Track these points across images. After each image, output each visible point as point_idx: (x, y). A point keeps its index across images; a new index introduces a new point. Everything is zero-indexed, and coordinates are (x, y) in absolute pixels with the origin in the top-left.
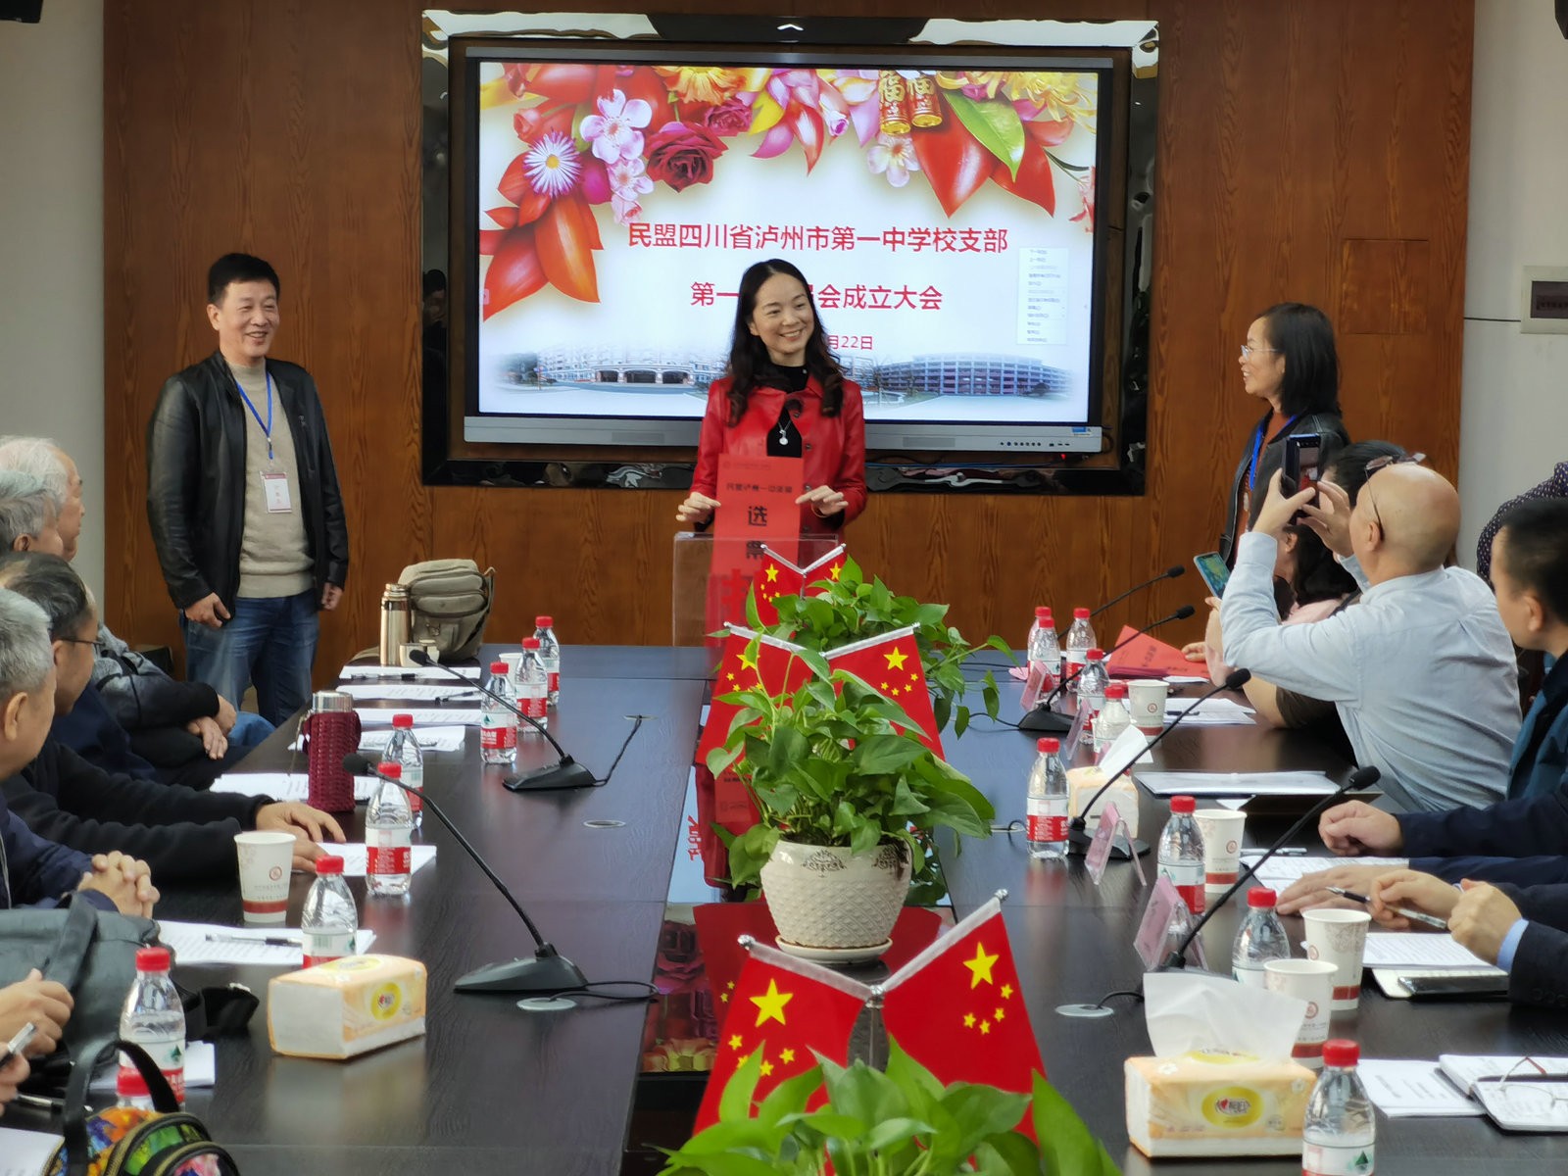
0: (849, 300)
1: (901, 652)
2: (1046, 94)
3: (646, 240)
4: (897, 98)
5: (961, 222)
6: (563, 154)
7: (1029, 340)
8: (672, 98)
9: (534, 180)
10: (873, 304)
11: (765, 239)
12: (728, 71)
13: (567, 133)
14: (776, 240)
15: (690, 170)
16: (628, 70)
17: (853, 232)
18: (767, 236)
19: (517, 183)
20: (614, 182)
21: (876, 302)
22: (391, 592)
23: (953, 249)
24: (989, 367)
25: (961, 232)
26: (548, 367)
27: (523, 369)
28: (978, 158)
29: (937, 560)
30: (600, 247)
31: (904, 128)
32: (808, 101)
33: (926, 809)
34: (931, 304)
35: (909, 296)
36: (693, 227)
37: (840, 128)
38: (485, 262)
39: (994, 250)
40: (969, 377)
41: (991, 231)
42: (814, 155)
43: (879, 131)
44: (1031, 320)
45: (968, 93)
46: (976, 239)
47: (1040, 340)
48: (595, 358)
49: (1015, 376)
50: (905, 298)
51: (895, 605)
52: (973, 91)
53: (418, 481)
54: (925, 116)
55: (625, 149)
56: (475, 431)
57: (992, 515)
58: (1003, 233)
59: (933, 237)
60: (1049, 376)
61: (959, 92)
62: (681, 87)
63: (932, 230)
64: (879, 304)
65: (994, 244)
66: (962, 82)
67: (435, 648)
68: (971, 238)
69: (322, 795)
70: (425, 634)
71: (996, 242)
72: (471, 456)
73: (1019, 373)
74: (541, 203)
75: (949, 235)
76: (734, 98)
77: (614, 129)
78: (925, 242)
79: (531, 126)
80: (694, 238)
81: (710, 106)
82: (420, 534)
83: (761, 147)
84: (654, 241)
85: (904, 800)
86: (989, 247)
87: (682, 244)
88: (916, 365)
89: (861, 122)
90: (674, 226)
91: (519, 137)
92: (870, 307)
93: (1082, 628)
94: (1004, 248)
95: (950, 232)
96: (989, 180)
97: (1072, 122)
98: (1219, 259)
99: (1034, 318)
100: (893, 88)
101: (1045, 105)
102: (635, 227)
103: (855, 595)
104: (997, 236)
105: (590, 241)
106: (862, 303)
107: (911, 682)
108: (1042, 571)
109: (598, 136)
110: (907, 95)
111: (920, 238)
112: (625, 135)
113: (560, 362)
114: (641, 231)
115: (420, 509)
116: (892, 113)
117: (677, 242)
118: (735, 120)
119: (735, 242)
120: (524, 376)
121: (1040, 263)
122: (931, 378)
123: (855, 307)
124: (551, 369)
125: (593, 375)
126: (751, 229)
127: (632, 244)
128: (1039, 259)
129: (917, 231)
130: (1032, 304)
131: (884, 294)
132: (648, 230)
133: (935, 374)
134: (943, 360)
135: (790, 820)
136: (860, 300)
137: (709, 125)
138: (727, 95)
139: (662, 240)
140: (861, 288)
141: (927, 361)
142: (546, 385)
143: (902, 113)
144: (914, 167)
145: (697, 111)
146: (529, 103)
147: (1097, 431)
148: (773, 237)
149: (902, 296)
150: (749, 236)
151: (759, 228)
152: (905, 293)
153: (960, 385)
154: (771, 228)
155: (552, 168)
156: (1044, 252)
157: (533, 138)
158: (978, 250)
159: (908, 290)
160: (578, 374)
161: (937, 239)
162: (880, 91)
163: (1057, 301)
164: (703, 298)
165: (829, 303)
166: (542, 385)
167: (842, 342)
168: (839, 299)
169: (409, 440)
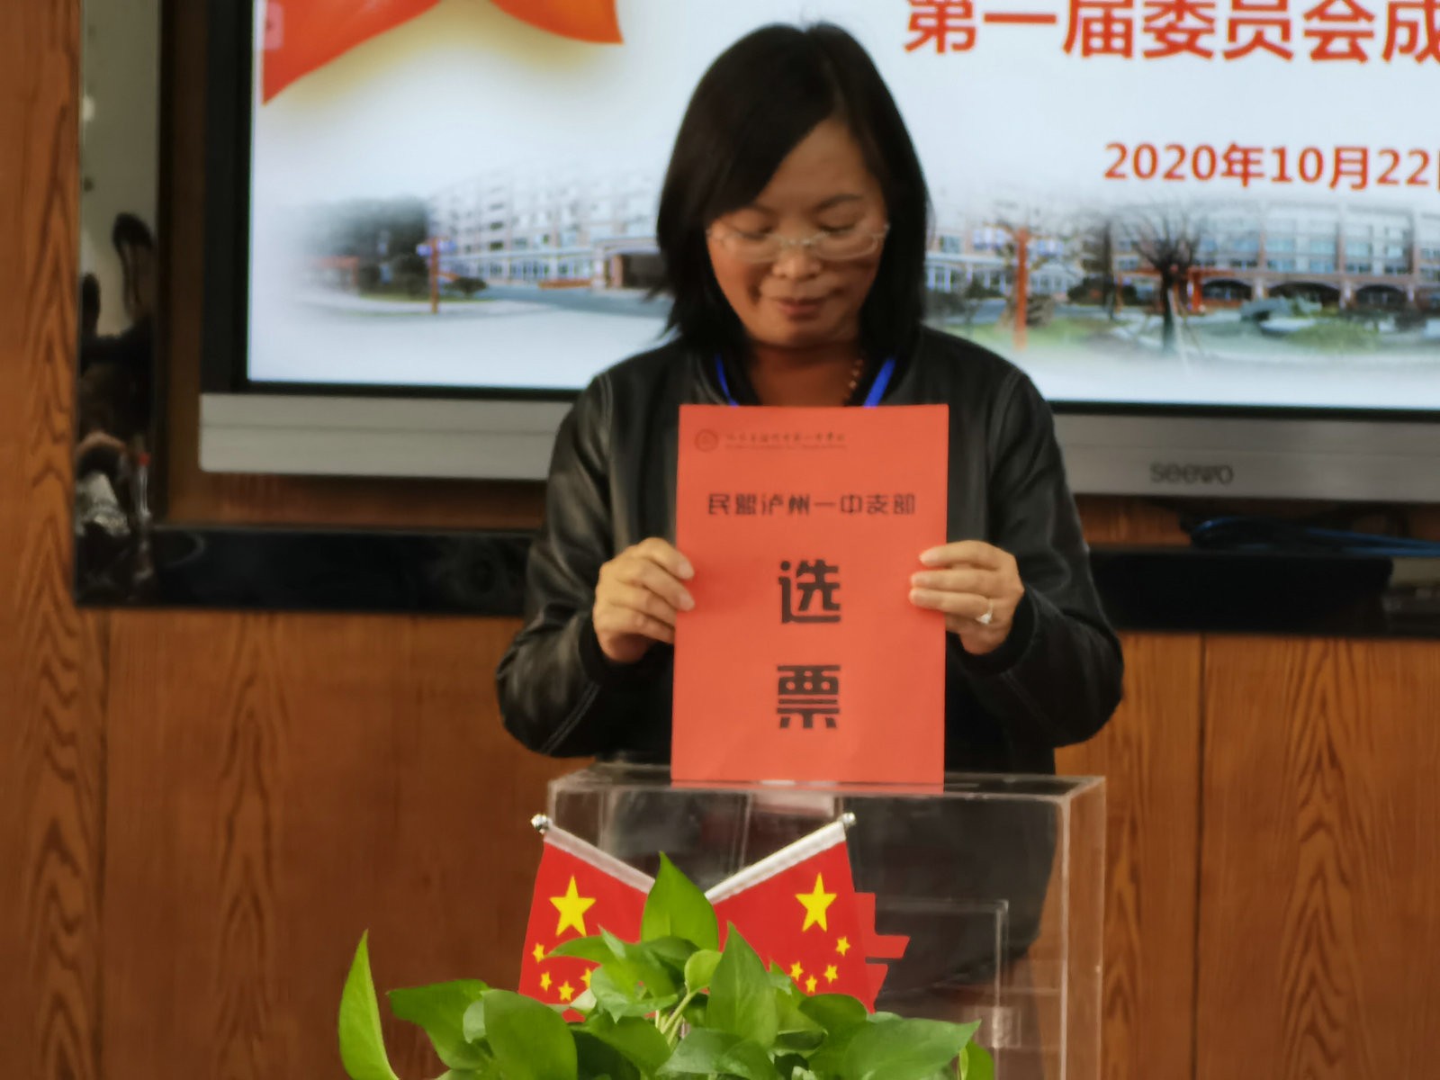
0: (1402, 36)
26: (462, 241)
27: (383, 247)
48: (604, 212)
51: (800, 1023)
53: (63, 595)
56: (232, 440)
72: (230, 515)
82: (66, 757)
103: (677, 979)
113: (497, 226)
115: (68, 681)
120: (383, 268)
123: (1421, 58)
124: (469, 249)
125: (598, 268)
142: (450, 298)
160: (553, 265)
164: (940, 31)
165: (1340, 45)
166: (437, 298)
167: (1377, 166)
168: (1369, 35)
169: (34, 465)
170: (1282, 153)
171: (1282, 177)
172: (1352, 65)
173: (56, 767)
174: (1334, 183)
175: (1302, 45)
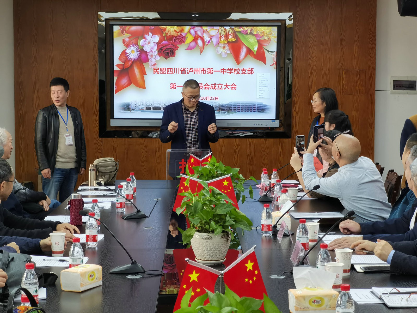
0: (212, 87)
1: (227, 181)
2: (263, 32)
3: (158, 72)
4: (224, 34)
5: (241, 66)
6: (136, 50)
7: (260, 97)
8: (164, 35)
9: (128, 57)
10: (218, 88)
11: (189, 72)
12: (179, 27)
13: (137, 44)
14: (192, 72)
15: (169, 53)
16: (152, 27)
17: (213, 69)
18: (190, 71)
19: (123, 57)
20: (149, 57)
21: (219, 88)
22: (91, 166)
23: (239, 74)
24: (249, 105)
25: (241, 69)
26: (132, 106)
27: (126, 107)
28: (246, 49)
29: (236, 156)
30: (146, 74)
31: (226, 42)
32: (200, 35)
33: (235, 223)
34: (234, 88)
35: (228, 86)
36: (170, 69)
37: (209, 42)
38: (115, 78)
39: (250, 74)
40: (244, 107)
41: (249, 69)
42: (202, 49)
43: (219, 43)
44: (260, 92)
45: (243, 32)
46: (245, 71)
47: (263, 97)
48: (145, 103)
49: (256, 107)
50: (227, 87)
51: (225, 169)
52: (244, 32)
53: (98, 137)
54: (231, 39)
55: (152, 48)
56: (113, 123)
57: (251, 144)
58: (252, 69)
59: (234, 70)
60: (265, 107)
61: (240, 32)
62: (167, 32)
63: (234, 69)
64: (220, 88)
65: (250, 72)
66: (241, 29)
67: (103, 181)
68: (244, 71)
69: (74, 221)
70: (100, 177)
71: (251, 71)
72: (112, 130)
73: (257, 106)
74: (130, 63)
75: (238, 70)
76: (181, 34)
77: (149, 43)
78: (232, 72)
79: (127, 42)
80: (171, 71)
81: (174, 37)
82: (99, 151)
83: (188, 47)
84: (160, 73)
85: (228, 221)
86: (249, 73)
87: (167, 73)
88: (230, 104)
89: (214, 40)
90: (165, 68)
91: (124, 45)
92: (217, 89)
93: (275, 174)
94: (253, 73)
95: (238, 69)
96: (248, 55)
97: (270, 40)
98: (310, 75)
99: (261, 91)
100: (223, 31)
101: (263, 35)
102: (155, 69)
103: (214, 166)
104: (251, 70)
105: (143, 72)
106: (215, 88)
107: (230, 189)
108: (264, 158)
109: (145, 45)
110: (226, 33)
111: (230, 71)
112: (152, 45)
113: (135, 105)
114: (157, 70)
115: (99, 144)
116: (223, 38)
117: (166, 72)
118: (181, 40)
119: (181, 72)
120: (126, 108)
121: (262, 77)
122: (234, 108)
123: (213, 89)
125: (144, 108)
126: (186, 69)
127: (154, 73)
128: (262, 76)
129: (229, 69)
130: (260, 88)
131: (221, 86)
132: (158, 69)
133: (235, 107)
134: (237, 103)
135: (198, 226)
136: (215, 87)
137: (174, 41)
138: (179, 34)
139: (162, 72)
140: (215, 84)
141: (233, 103)
142: (132, 111)
143: (225, 38)
144: (229, 52)
145: (171, 38)
146: (126, 36)
147: (278, 121)
148: (192, 71)
149: (226, 86)
150: (185, 71)
151: (188, 69)
152: (227, 85)
153: (241, 109)
154: (191, 68)
155: (133, 53)
156: (264, 74)
157: (128, 46)
158: (246, 74)
159: (228, 85)
160: (140, 108)
161: (235, 71)
162: (219, 32)
163: (267, 87)
164: (173, 87)
165: (207, 88)
166: (131, 111)
167: (210, 98)
168: (209, 87)
169: (96, 126)
170: (202, 97)
171: (202, 99)
172: (208, 90)
173: (98, 151)
174: (206, 100)
175: (204, 88)
